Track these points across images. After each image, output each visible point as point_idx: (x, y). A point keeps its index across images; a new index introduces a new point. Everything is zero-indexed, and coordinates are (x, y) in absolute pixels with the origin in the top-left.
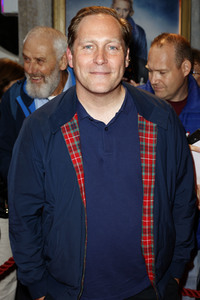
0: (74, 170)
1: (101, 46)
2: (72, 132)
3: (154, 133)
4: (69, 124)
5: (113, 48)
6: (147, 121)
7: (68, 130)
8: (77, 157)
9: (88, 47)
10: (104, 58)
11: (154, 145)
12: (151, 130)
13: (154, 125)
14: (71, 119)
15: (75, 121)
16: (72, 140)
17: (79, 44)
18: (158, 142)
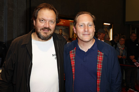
0: (71, 67)
1: (86, 25)
2: (73, 54)
3: (102, 57)
4: (72, 51)
5: (90, 25)
6: (101, 52)
7: (72, 53)
8: (73, 62)
9: (82, 26)
10: (88, 29)
11: (102, 61)
12: (102, 56)
13: (103, 54)
14: (73, 49)
15: (75, 50)
16: (72, 57)
17: (78, 25)
18: (103, 60)
